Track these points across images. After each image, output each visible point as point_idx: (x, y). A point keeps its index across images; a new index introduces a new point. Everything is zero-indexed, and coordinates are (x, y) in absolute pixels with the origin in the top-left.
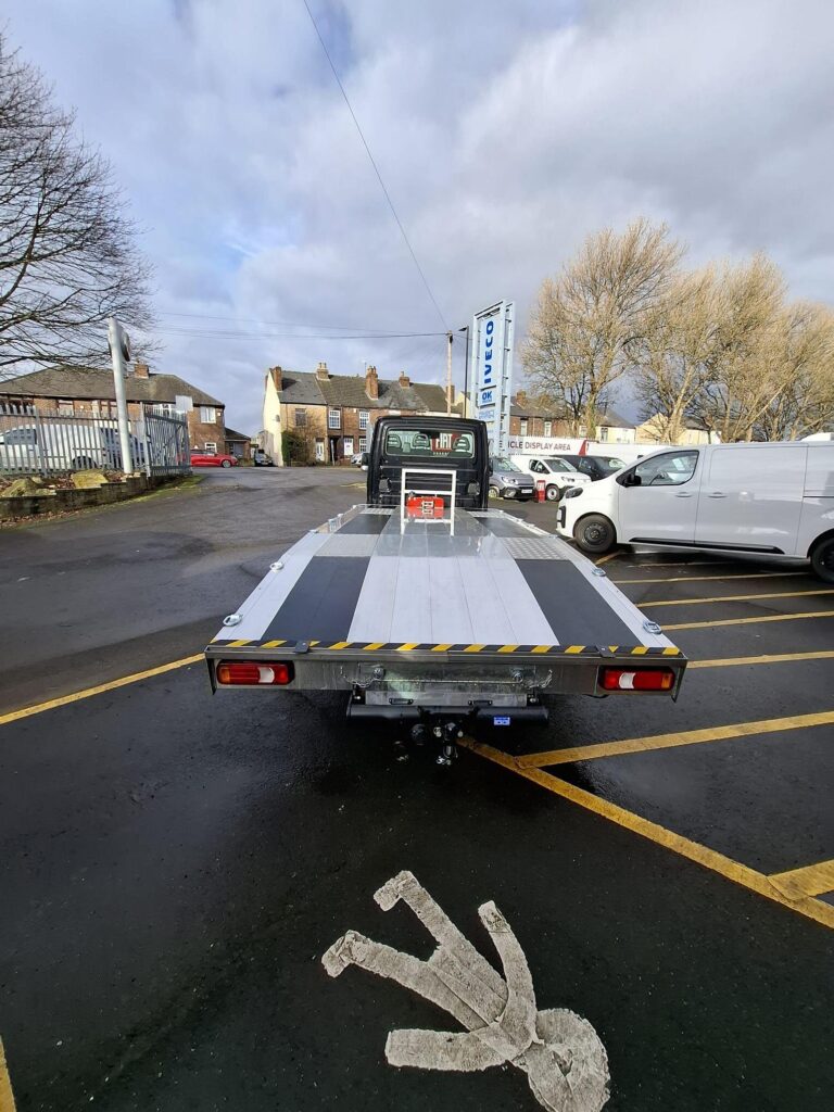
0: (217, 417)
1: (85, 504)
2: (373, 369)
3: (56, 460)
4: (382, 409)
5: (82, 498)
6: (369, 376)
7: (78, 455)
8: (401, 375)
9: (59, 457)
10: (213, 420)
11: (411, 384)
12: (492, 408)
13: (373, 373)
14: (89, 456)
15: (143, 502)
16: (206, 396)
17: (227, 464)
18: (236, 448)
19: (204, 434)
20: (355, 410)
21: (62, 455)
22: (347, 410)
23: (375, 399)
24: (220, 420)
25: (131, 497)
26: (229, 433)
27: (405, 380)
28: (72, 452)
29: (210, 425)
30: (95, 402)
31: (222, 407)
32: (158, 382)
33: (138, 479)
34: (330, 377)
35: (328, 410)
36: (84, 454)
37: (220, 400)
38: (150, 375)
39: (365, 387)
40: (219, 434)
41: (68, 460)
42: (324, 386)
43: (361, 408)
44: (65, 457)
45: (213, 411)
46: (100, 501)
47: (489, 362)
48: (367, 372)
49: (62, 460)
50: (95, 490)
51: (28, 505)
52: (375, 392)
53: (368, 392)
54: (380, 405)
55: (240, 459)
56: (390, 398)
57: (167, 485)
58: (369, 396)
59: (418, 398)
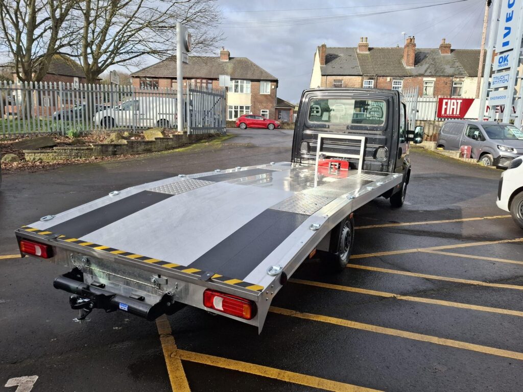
0: (272, 90)
1: (144, 150)
2: (412, 39)
3: (148, 121)
4: (417, 76)
5: (143, 147)
6: (407, 46)
7: (161, 118)
8: (441, 42)
9: (150, 119)
10: (268, 92)
11: (452, 51)
12: (507, 72)
13: (411, 42)
14: (168, 119)
15: (179, 152)
16: (266, 72)
17: (271, 127)
18: (283, 114)
19: (261, 102)
20: (388, 79)
21: (152, 118)
22: (381, 79)
23: (409, 68)
24: (274, 92)
25: (174, 148)
26: (280, 101)
27: (445, 47)
28: (158, 116)
29: (266, 96)
30: (193, 81)
31: (276, 81)
32: (235, 64)
33: (182, 135)
34: (370, 49)
35: (362, 81)
36: (165, 118)
37: (275, 76)
38: (230, 59)
39: (403, 57)
40: (271, 102)
41: (155, 122)
42: (362, 59)
43: (395, 77)
44: (153, 119)
45: (269, 84)
46: (154, 150)
47: (509, 24)
48: (406, 42)
49: (152, 121)
50: (151, 142)
51: (111, 149)
52: (412, 60)
53: (404, 62)
54: (414, 73)
55: (283, 123)
56: (427, 65)
57: (203, 141)
58: (405, 65)
59: (457, 64)
